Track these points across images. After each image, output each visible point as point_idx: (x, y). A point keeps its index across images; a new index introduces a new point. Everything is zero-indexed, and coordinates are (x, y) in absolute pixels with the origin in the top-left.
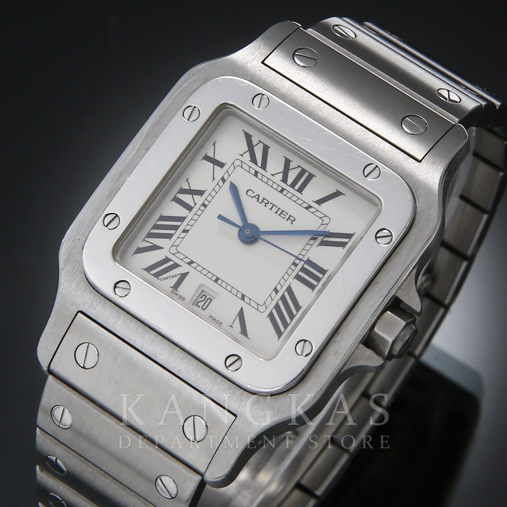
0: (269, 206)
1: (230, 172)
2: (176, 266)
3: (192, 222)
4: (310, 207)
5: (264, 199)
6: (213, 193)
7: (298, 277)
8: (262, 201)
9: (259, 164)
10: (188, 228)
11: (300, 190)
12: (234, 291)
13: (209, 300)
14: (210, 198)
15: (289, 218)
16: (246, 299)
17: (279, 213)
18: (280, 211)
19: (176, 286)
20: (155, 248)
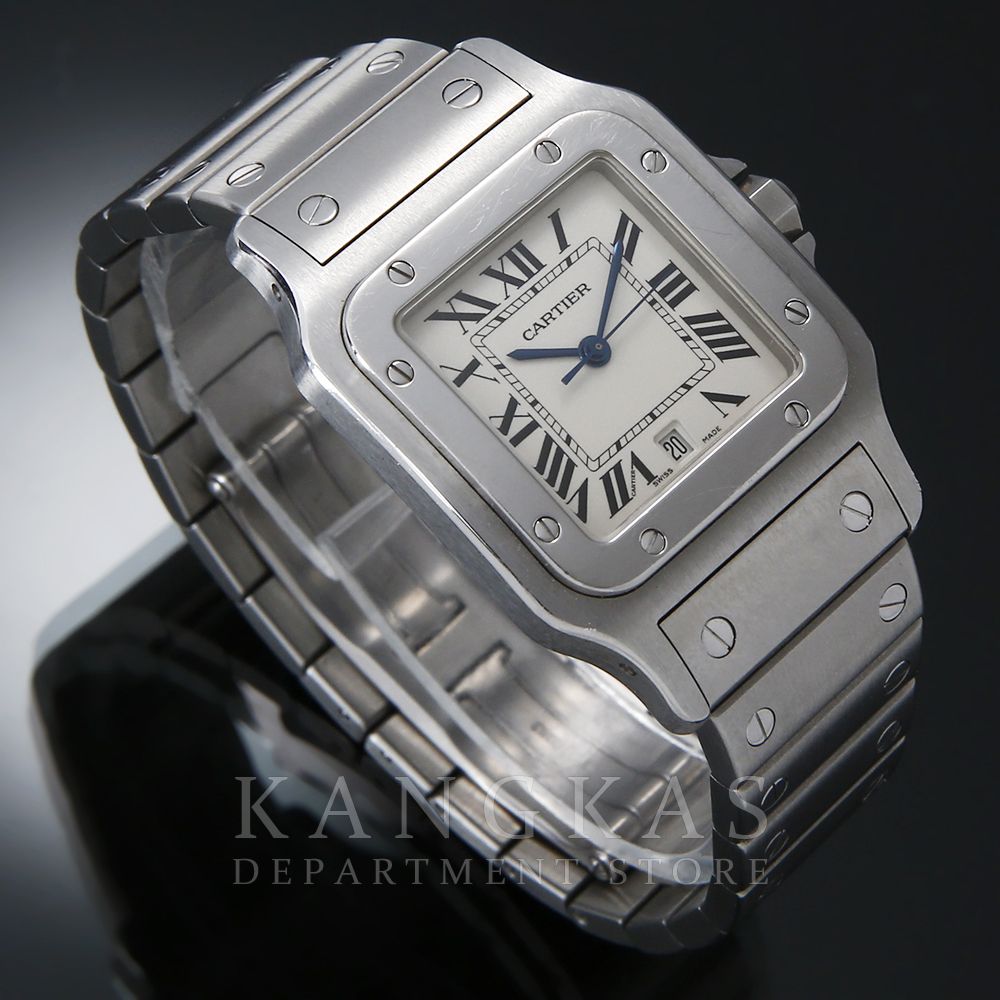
0: (555, 313)
1: (489, 355)
2: (618, 468)
3: (556, 426)
4: (569, 261)
5: (542, 318)
6: (518, 386)
7: (673, 304)
8: (546, 321)
9: (486, 311)
10: (564, 436)
11: (540, 266)
12: (675, 397)
13: (674, 440)
14: (526, 394)
15: (580, 292)
16: (691, 383)
17: (569, 304)
18: (566, 301)
19: (649, 477)
20: (583, 491)
